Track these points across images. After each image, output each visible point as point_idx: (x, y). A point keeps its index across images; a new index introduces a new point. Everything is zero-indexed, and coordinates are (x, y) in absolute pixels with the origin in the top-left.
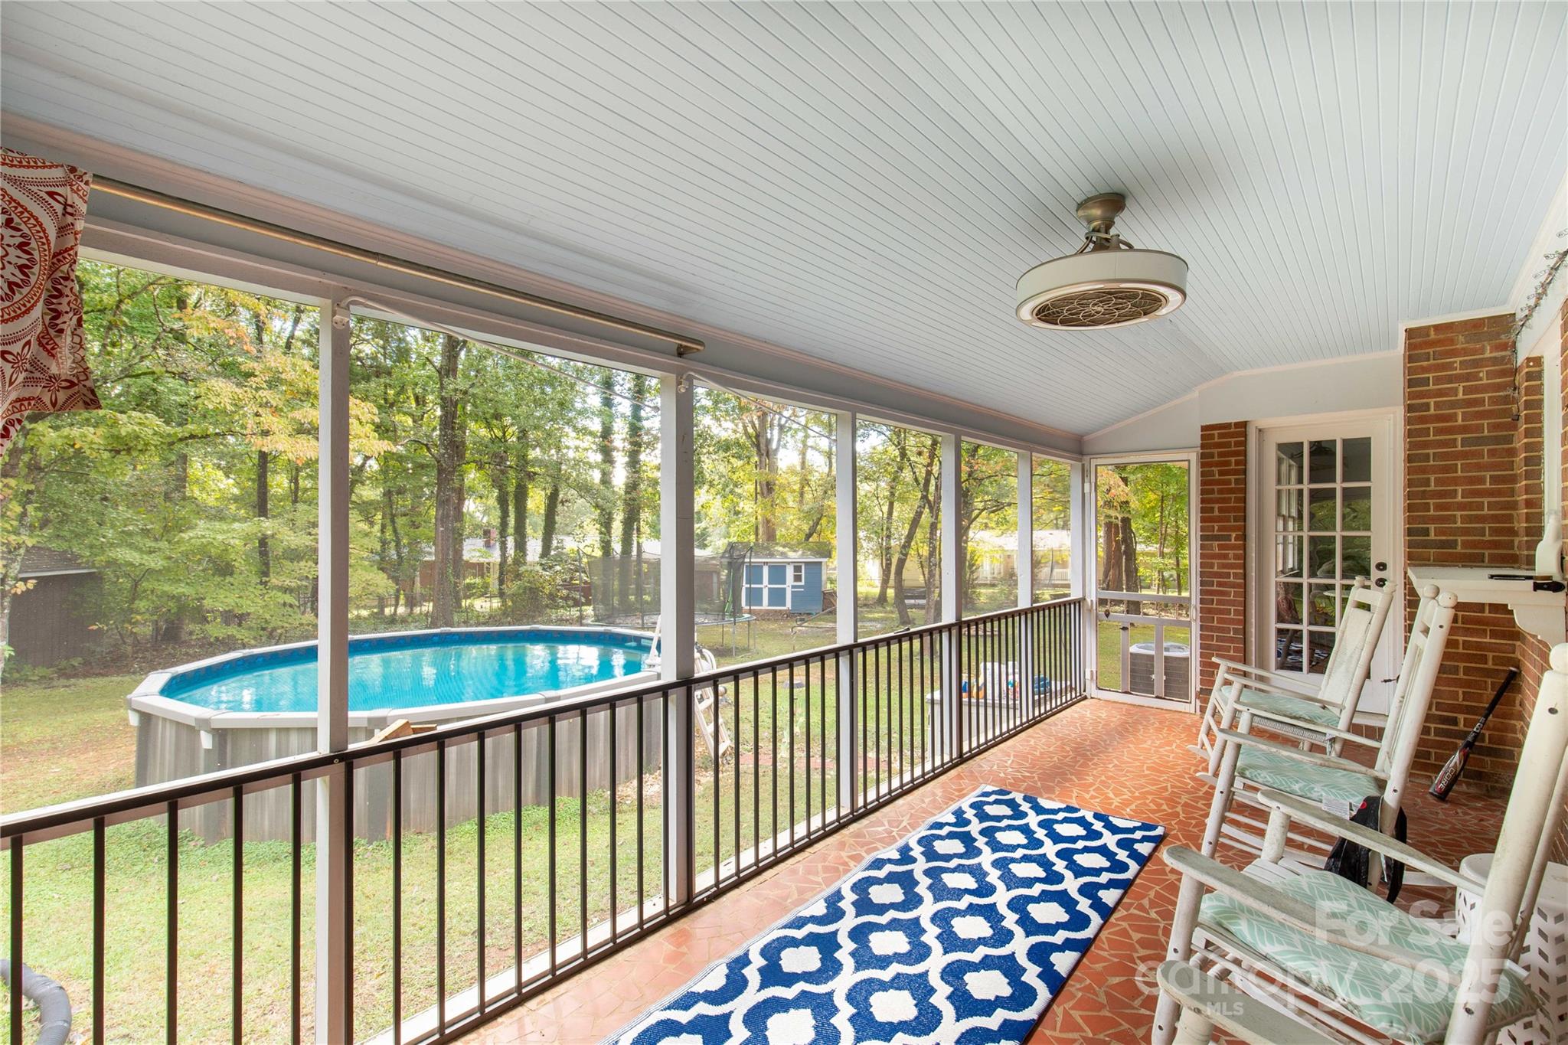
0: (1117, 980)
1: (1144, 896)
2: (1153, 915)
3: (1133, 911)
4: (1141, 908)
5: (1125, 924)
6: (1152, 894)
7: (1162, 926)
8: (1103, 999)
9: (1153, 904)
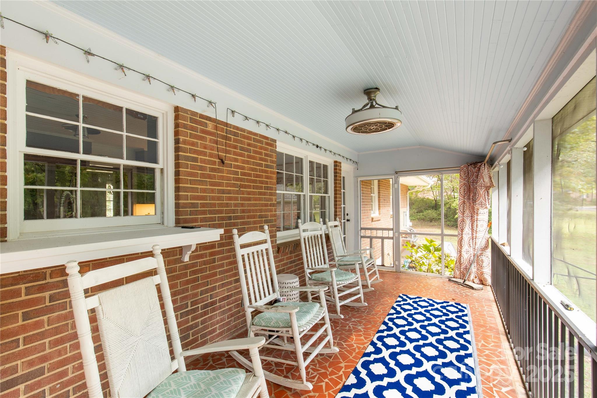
0: (369, 326)
1: (357, 353)
2: (355, 345)
3: (362, 346)
4: (359, 348)
5: (365, 341)
6: (354, 355)
7: (353, 342)
8: (372, 322)
9: (354, 350)
